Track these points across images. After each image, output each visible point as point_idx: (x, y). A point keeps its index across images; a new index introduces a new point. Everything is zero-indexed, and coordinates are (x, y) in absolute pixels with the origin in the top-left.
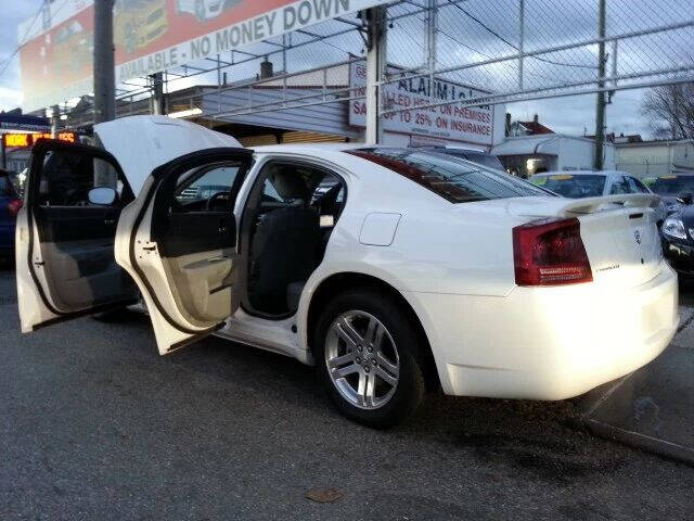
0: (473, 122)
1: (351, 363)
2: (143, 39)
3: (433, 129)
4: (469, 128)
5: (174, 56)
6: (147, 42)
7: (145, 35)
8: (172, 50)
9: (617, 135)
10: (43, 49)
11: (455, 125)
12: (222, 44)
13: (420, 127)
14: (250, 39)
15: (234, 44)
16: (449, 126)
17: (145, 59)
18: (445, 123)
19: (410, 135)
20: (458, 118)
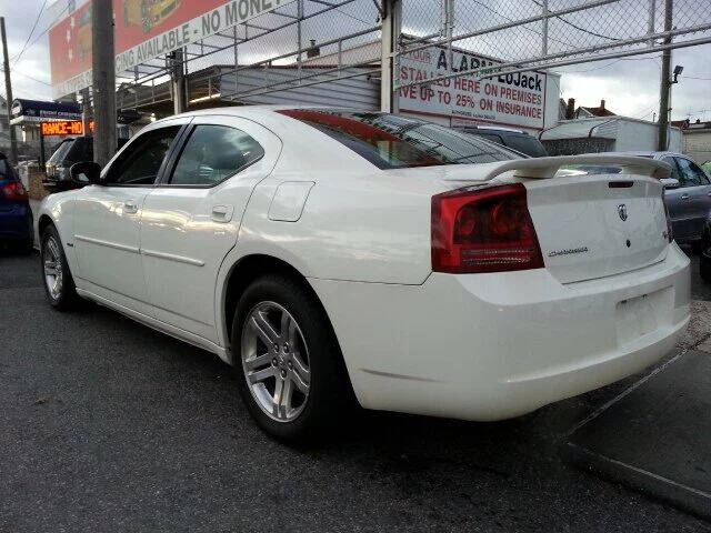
0: (521, 104)
1: (268, 365)
2: (157, 16)
3: (476, 111)
4: (517, 109)
5: (187, 33)
6: (162, 19)
7: (159, 12)
8: (185, 27)
9: (692, 121)
10: (69, 33)
11: (501, 107)
12: (231, 18)
13: (460, 108)
14: (258, 11)
15: (243, 17)
16: (494, 108)
17: (160, 37)
18: (489, 105)
19: (450, 118)
20: (504, 100)
